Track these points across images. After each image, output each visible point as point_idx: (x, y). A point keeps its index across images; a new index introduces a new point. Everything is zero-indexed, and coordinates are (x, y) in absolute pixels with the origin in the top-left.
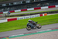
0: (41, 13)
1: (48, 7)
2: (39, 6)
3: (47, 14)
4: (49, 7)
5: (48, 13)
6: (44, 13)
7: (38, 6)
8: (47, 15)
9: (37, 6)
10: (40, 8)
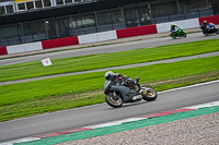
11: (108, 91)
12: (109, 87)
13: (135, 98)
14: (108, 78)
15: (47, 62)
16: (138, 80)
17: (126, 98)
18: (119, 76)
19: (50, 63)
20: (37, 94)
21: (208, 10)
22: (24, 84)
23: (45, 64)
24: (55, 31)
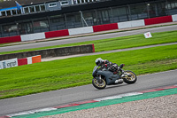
0: (22, 54)
1: (43, 33)
2: (16, 31)
3: (42, 57)
4: (48, 36)
5: (43, 53)
6: (31, 53)
7: (12, 31)
8: (43, 60)
9: (7, 32)
10: (19, 40)
11: (95, 75)
12: (96, 72)
14: (97, 63)
15: (148, 35)
16: (122, 66)
19: (150, 36)
20: (140, 59)
22: (131, 52)
23: (147, 37)
24: (154, 11)
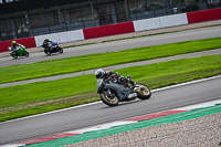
13: (130, 96)
17: (122, 96)
18: (111, 73)
21: (93, 20)
